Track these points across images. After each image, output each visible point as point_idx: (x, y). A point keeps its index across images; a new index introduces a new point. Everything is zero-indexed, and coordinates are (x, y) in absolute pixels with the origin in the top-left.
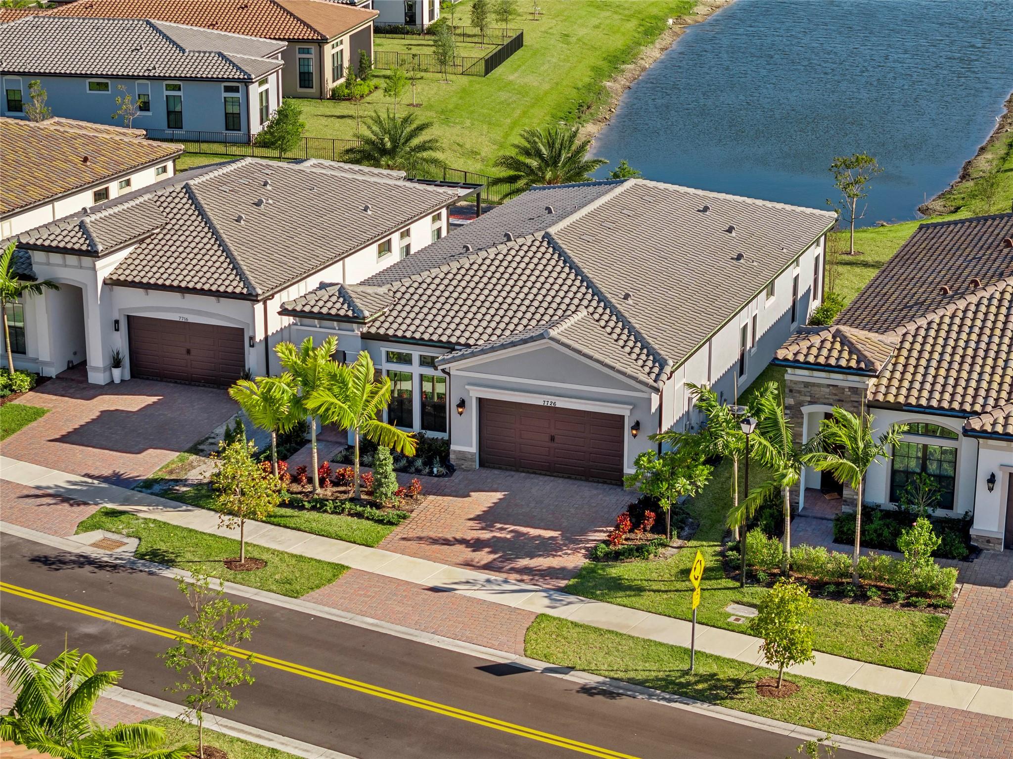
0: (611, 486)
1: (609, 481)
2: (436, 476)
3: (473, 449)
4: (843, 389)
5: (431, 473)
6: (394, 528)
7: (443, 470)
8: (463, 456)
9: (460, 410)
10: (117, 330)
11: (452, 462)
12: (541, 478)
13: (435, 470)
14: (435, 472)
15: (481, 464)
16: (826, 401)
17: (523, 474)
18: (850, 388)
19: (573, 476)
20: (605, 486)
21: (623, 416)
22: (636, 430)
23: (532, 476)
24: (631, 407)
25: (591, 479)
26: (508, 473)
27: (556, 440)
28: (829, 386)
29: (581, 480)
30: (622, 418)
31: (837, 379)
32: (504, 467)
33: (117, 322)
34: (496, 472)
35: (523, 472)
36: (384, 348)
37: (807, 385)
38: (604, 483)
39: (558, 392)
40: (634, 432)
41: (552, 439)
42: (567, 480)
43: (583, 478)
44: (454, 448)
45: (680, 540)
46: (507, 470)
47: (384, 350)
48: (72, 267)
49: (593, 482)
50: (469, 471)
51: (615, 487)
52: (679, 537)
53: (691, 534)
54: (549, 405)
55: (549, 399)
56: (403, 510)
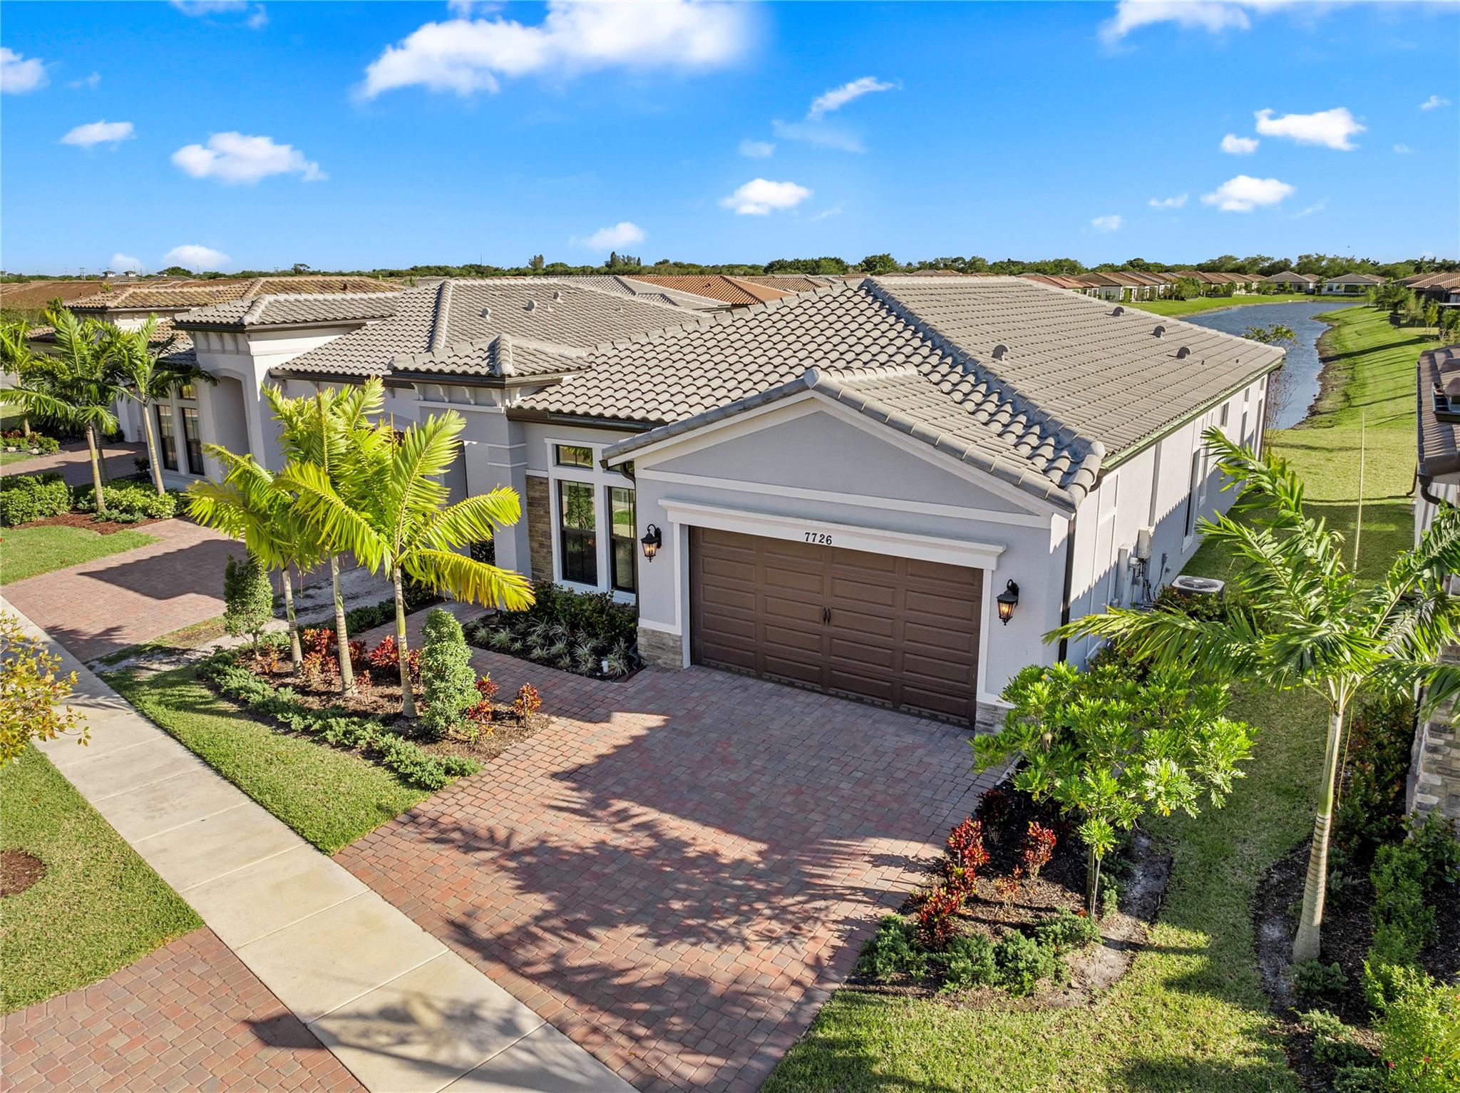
0: (947, 727)
1: (943, 716)
2: (604, 678)
3: (677, 627)
5: (596, 673)
7: (619, 666)
8: (659, 642)
9: (651, 549)
11: (641, 652)
12: (803, 697)
14: (606, 670)
15: (694, 660)
17: (770, 685)
19: (867, 698)
20: (935, 726)
21: (980, 573)
23: (788, 689)
24: (1000, 550)
25: (904, 707)
26: (741, 680)
27: (834, 621)
29: (883, 707)
30: (977, 574)
32: (735, 667)
34: (718, 676)
35: (770, 680)
36: (549, 439)
39: (837, 512)
40: (1005, 609)
41: (827, 617)
42: (853, 706)
43: (889, 704)
44: (644, 623)
45: (1128, 919)
46: (739, 673)
47: (550, 443)
48: (231, 352)
49: (908, 713)
50: (668, 670)
51: (956, 730)
52: (1122, 907)
53: (1154, 895)
54: (817, 542)
55: (817, 528)
56: (479, 752)
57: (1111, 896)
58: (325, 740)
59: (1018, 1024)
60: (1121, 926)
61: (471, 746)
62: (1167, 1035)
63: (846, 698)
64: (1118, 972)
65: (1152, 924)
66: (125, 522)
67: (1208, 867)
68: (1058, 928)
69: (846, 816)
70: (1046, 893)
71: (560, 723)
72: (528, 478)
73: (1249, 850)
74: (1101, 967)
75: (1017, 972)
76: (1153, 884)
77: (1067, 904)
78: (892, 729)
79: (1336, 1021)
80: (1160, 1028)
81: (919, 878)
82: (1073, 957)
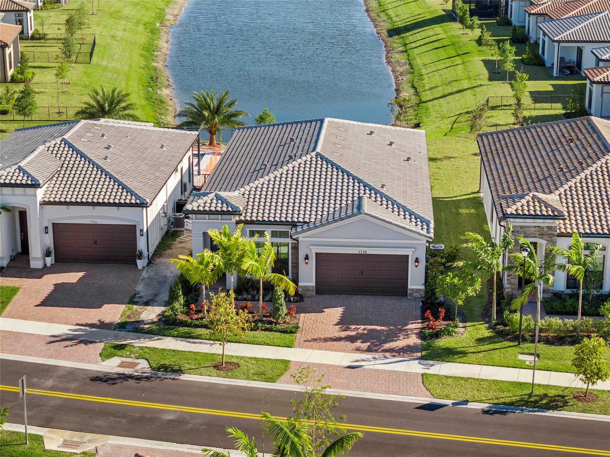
0: (399, 297)
1: (397, 295)
2: (294, 302)
3: (314, 284)
4: (543, 228)
5: (290, 301)
6: (295, 335)
8: (307, 289)
9: (306, 261)
10: (47, 233)
12: (356, 297)
13: (292, 299)
15: (317, 293)
16: (534, 235)
17: (344, 295)
18: (547, 227)
19: (375, 294)
20: (396, 298)
21: (408, 256)
22: (418, 263)
23: (350, 296)
24: (414, 250)
25: (386, 294)
26: (335, 296)
27: (364, 274)
28: (535, 227)
29: (380, 295)
31: (540, 222)
32: (332, 293)
33: (46, 228)
36: (250, 229)
37: (522, 227)
38: (395, 295)
39: (367, 245)
41: (362, 273)
42: (372, 297)
44: (301, 284)
45: (461, 323)
48: (19, 195)
49: (387, 296)
50: (311, 297)
51: (402, 297)
53: (463, 319)
54: (362, 253)
55: (363, 250)
56: (291, 324)
57: (457, 320)
59: (453, 339)
61: (287, 323)
62: (477, 335)
64: (464, 330)
65: (466, 323)
67: (471, 313)
68: (452, 325)
70: (445, 322)
71: (302, 314)
74: (461, 331)
75: (449, 333)
76: (462, 317)
80: (475, 335)
81: (420, 324)
82: (456, 330)
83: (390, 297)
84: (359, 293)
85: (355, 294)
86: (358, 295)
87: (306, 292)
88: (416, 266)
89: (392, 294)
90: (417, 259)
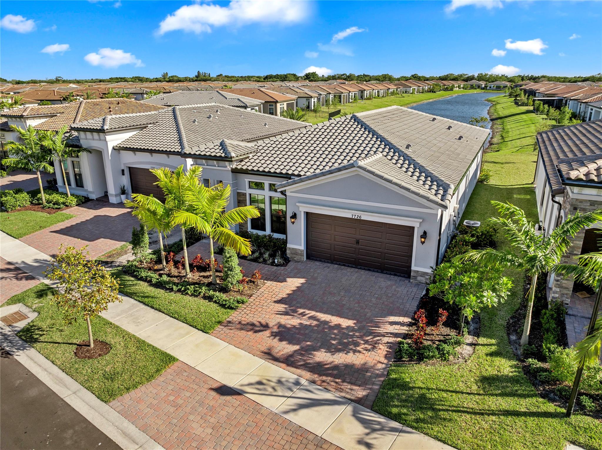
0: (400, 278)
1: (398, 274)
2: (277, 265)
3: (301, 247)
5: (273, 264)
6: (232, 312)
7: (281, 261)
8: (295, 252)
9: (293, 220)
10: (123, 174)
11: (288, 256)
12: (349, 269)
13: (276, 261)
14: (276, 262)
15: (308, 258)
17: (336, 266)
19: (372, 269)
20: (396, 278)
21: (413, 228)
22: (425, 238)
23: (343, 267)
24: (421, 220)
25: (385, 272)
26: (326, 264)
27: (360, 243)
29: (377, 272)
30: (412, 229)
32: (323, 260)
33: (123, 170)
34: (318, 263)
35: (336, 264)
36: (247, 179)
38: (395, 275)
39: (363, 208)
40: (423, 240)
41: (358, 242)
42: (367, 272)
43: (379, 271)
44: (289, 246)
45: (471, 336)
46: (325, 262)
47: (247, 180)
48: (97, 140)
49: (386, 273)
50: (299, 262)
51: (403, 279)
52: (469, 333)
53: (476, 329)
54: (356, 218)
55: (356, 213)
56: (244, 295)
57: (466, 330)
58: (187, 294)
59: (446, 369)
60: (469, 339)
61: (241, 293)
62: (489, 369)
63: (364, 269)
64: (471, 352)
65: (478, 338)
66: (56, 208)
67: (491, 320)
68: (453, 341)
69: (377, 310)
70: (445, 330)
71: (269, 283)
72: (238, 193)
73: (502, 313)
74: (466, 351)
75: (444, 354)
76: (475, 325)
77: (453, 333)
78: (382, 280)
79: (536, 361)
80: (487, 367)
81: (405, 328)
82: (458, 349)
83: (388, 276)
84: (354, 266)
85: (348, 266)
86: (352, 267)
87: (295, 256)
88: (423, 243)
89: (392, 273)
90: (425, 233)
